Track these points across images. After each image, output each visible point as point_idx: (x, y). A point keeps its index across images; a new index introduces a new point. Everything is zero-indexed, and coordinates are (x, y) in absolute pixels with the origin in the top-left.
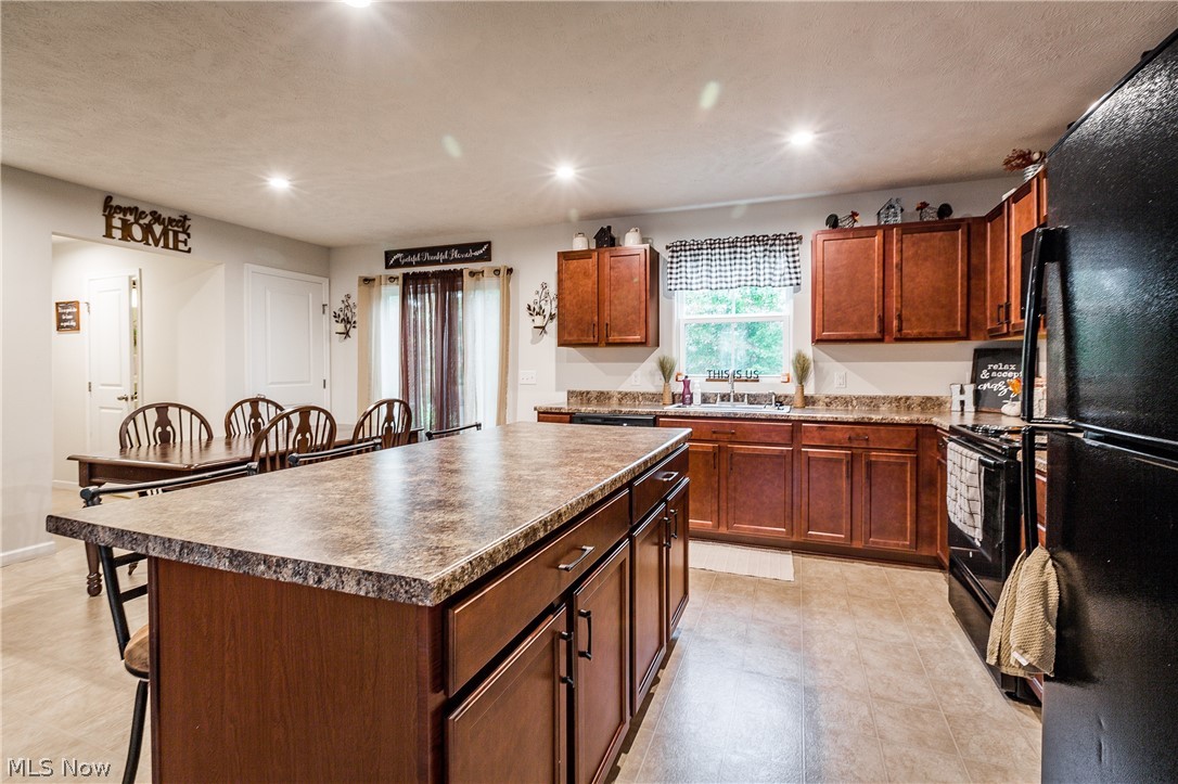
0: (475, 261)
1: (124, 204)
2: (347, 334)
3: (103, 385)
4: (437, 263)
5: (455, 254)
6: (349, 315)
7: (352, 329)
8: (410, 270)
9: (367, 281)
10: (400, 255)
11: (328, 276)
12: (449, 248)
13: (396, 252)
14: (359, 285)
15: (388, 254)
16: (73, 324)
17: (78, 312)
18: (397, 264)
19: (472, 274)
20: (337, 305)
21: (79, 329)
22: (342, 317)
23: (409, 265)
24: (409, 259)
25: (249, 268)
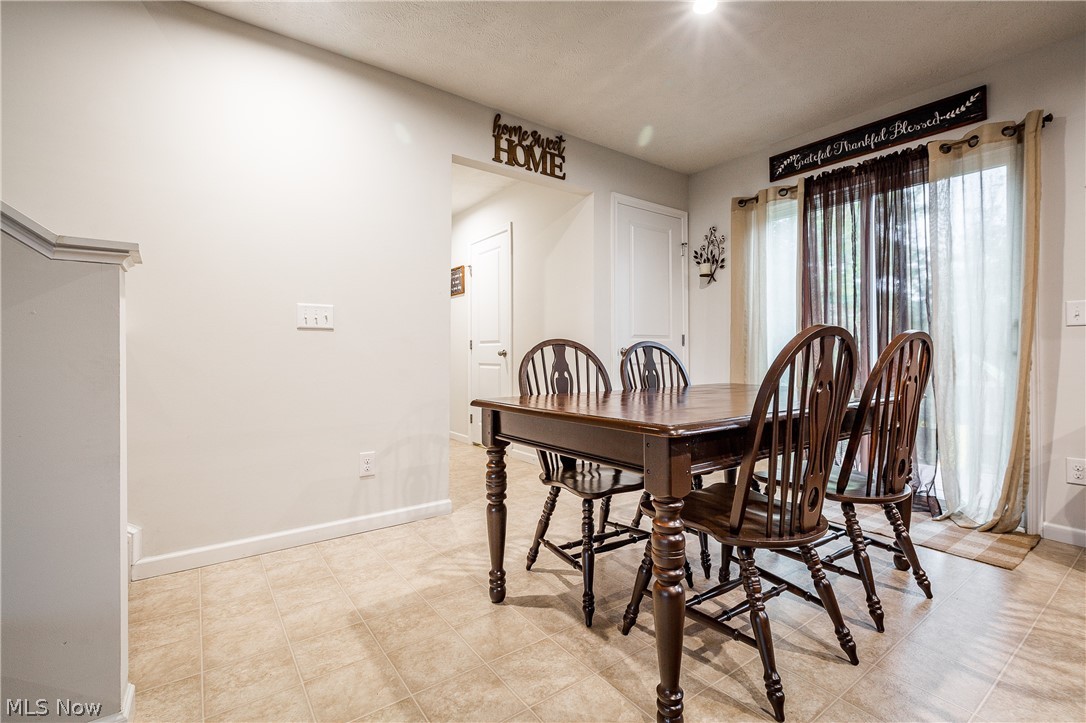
0: (948, 129)
1: (511, 123)
2: (711, 276)
3: (482, 342)
4: (867, 150)
5: (903, 128)
6: (716, 252)
7: (719, 270)
8: (816, 173)
9: (742, 203)
10: (794, 157)
11: (687, 208)
12: (888, 122)
13: (786, 155)
14: (733, 210)
15: (775, 161)
16: (460, 287)
17: (463, 276)
18: (790, 171)
19: (946, 148)
20: (698, 242)
21: (464, 292)
22: (705, 257)
23: (814, 166)
24: (809, 160)
25: (617, 197)
